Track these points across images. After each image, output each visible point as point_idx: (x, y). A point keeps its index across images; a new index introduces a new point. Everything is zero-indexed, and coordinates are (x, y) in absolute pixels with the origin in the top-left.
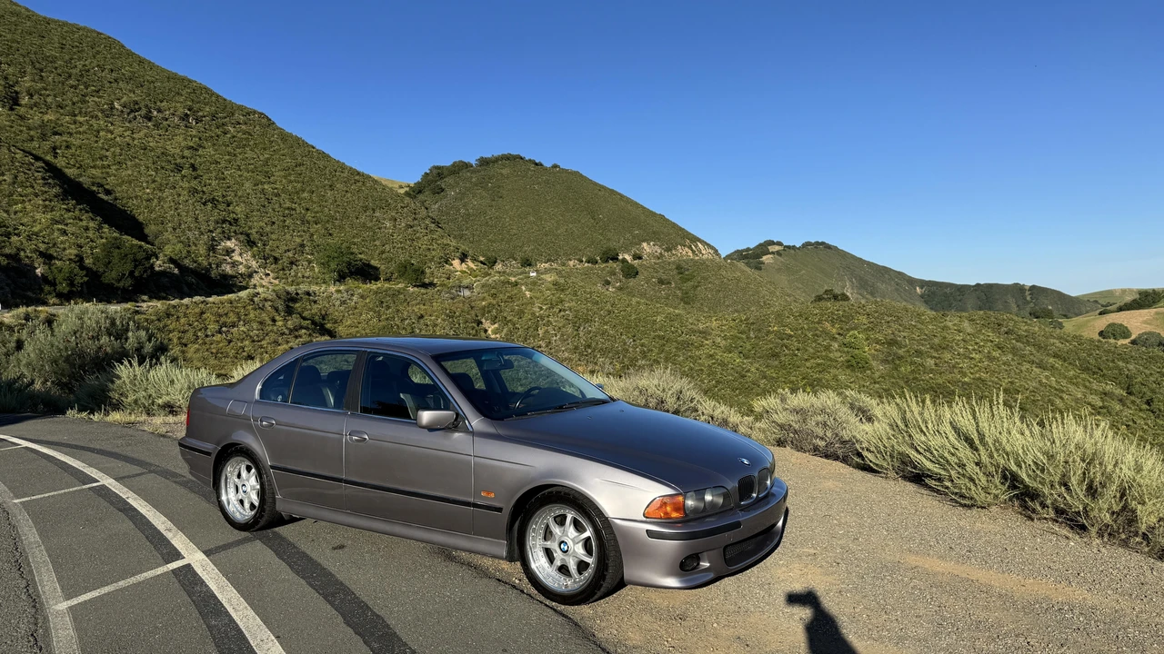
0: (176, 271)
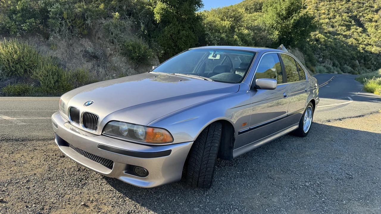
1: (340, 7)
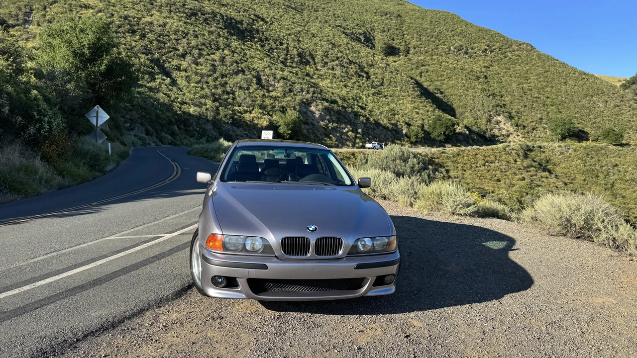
0: (467, 132)
1: (134, 44)
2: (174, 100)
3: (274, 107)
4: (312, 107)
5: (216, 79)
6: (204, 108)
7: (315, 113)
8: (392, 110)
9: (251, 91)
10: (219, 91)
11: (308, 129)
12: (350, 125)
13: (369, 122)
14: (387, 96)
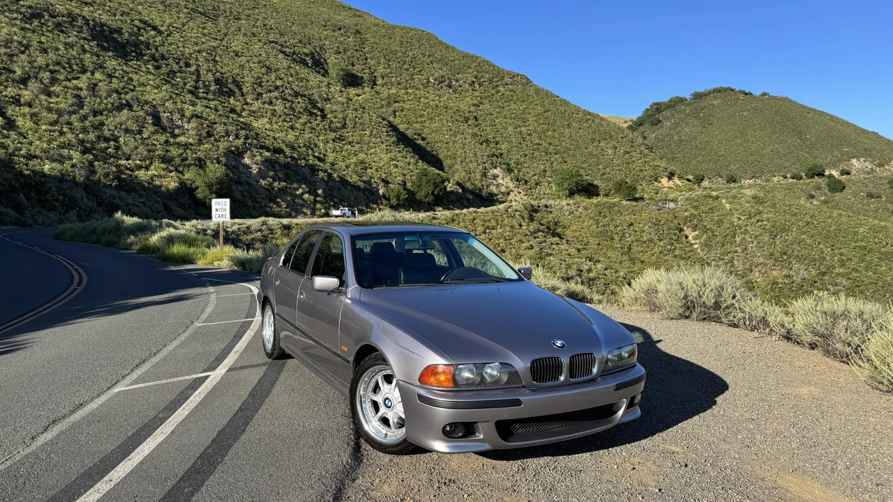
0: (460, 191)
2: (14, 152)
3: (186, 159)
4: (246, 159)
5: (84, 118)
6: (67, 165)
7: (251, 168)
8: (362, 162)
9: (145, 136)
10: (92, 136)
11: (242, 192)
12: (305, 184)
13: (331, 180)
14: (353, 142)
